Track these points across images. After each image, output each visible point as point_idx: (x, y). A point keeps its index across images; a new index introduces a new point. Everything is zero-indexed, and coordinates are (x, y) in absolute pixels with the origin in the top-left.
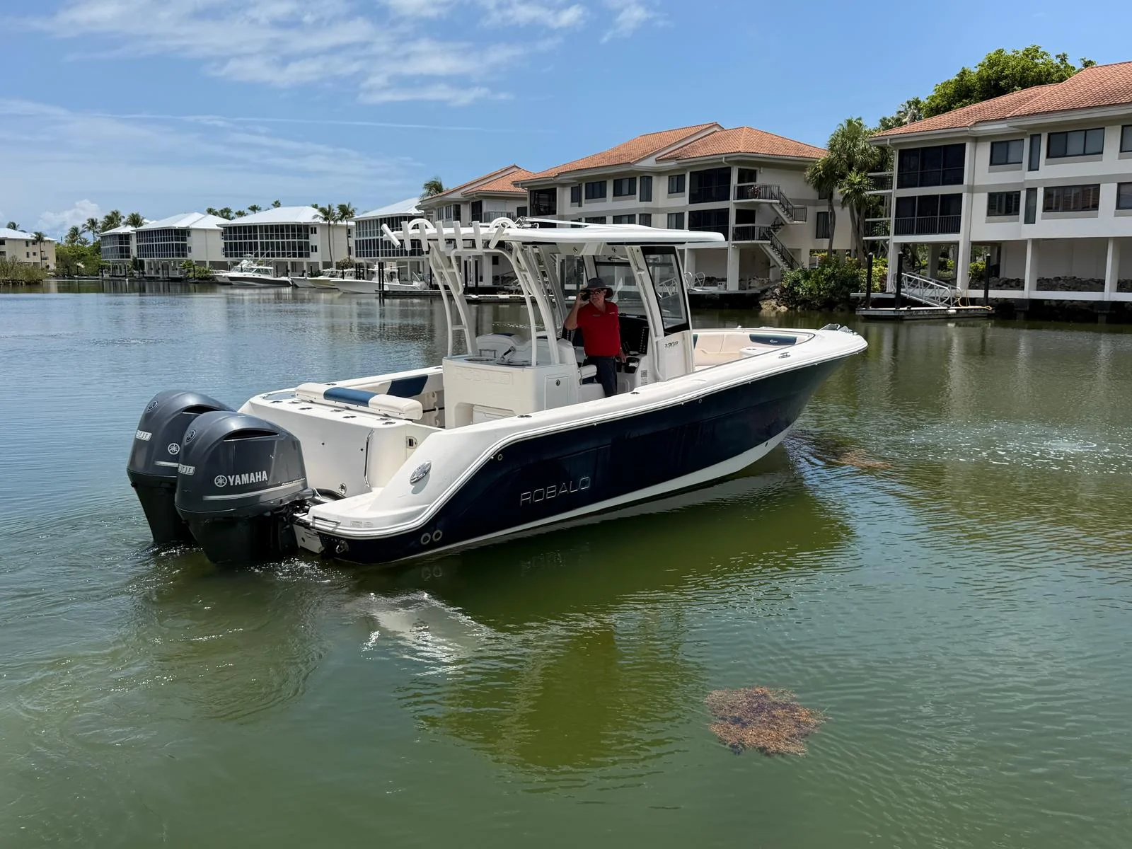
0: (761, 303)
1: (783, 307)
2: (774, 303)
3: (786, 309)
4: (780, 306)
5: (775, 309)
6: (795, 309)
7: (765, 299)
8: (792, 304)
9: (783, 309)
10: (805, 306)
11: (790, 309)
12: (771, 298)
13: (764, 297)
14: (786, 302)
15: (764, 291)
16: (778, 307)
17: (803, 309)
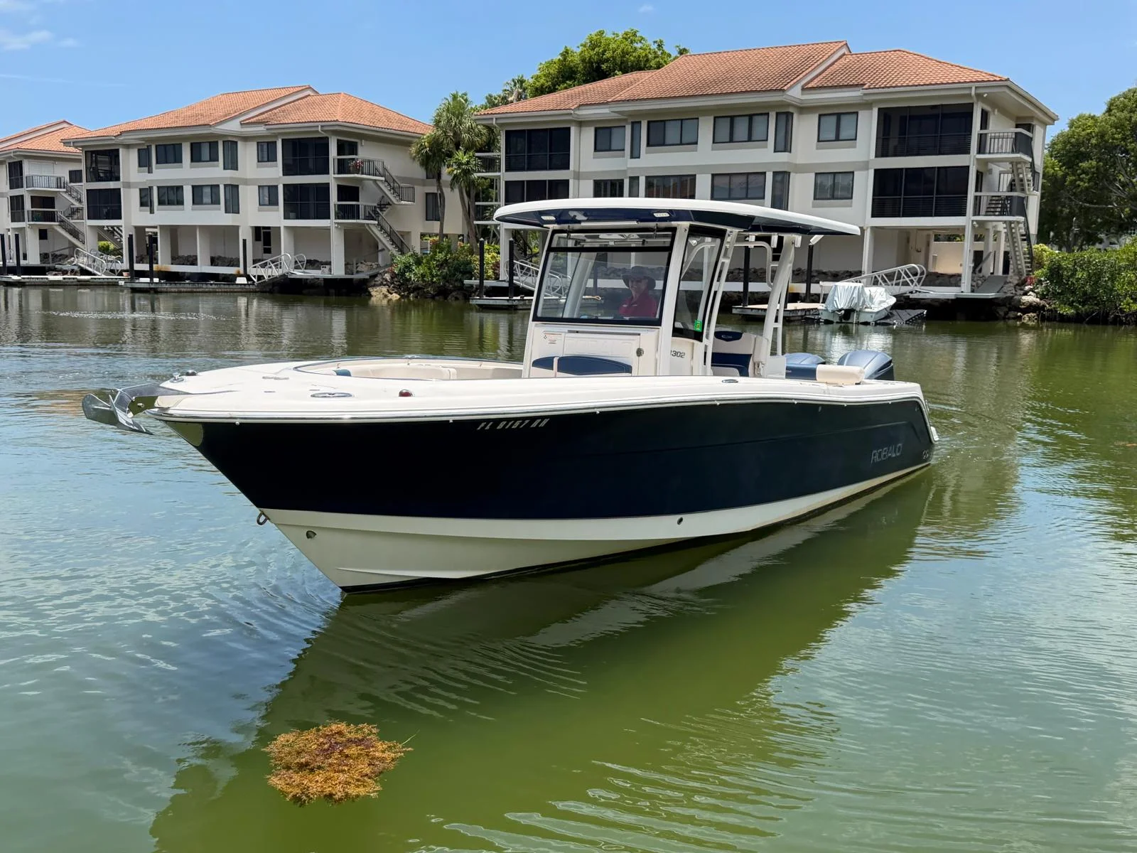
0: (370, 289)
1: (394, 294)
2: (384, 289)
3: (398, 297)
4: (391, 294)
5: (386, 296)
6: (408, 297)
7: (375, 286)
8: (404, 292)
9: (395, 297)
10: (418, 293)
11: (402, 297)
12: (381, 284)
13: (373, 283)
14: (398, 288)
15: (373, 276)
16: (389, 295)
17: (416, 297)
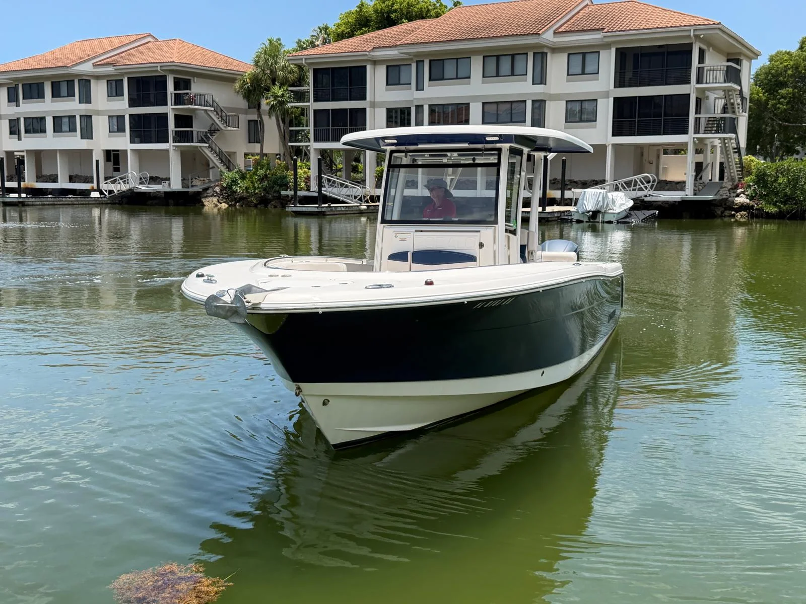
0: (203, 200)
1: (223, 204)
2: (215, 200)
3: (227, 206)
4: (221, 203)
5: (216, 205)
6: (235, 205)
7: (207, 197)
8: (231, 201)
9: (224, 206)
10: (243, 203)
11: (230, 206)
12: (213, 195)
13: (206, 195)
14: (227, 199)
15: (206, 189)
16: (219, 204)
17: (242, 206)
